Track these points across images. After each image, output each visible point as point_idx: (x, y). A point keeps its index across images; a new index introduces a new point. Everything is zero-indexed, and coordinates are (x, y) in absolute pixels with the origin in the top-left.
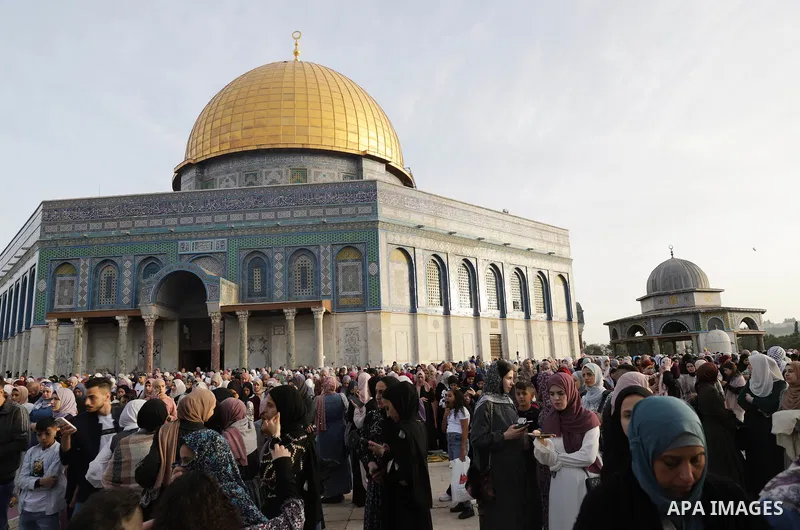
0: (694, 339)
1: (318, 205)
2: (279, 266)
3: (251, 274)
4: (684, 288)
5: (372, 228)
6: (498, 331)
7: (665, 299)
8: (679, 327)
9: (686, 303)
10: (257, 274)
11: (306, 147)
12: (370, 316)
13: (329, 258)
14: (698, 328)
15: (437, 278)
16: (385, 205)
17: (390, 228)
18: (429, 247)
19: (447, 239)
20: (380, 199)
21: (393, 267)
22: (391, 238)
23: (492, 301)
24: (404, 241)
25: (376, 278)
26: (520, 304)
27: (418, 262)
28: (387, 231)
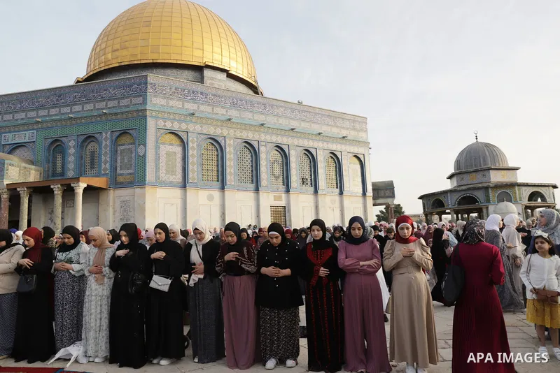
0: (485, 210)
1: (102, 99)
2: (72, 151)
3: (54, 158)
4: (483, 167)
5: (141, 115)
6: (283, 203)
7: (465, 176)
8: (472, 200)
9: (484, 180)
10: (59, 157)
11: (155, 61)
12: (138, 191)
13: (108, 143)
14: (488, 201)
15: (215, 158)
16: (155, 96)
17: (160, 115)
18: (205, 132)
19: (225, 125)
20: (150, 91)
21: (164, 149)
22: (161, 124)
23: (277, 178)
24: (176, 126)
25: (143, 158)
26: (309, 180)
27: (190, 145)
28: (157, 118)
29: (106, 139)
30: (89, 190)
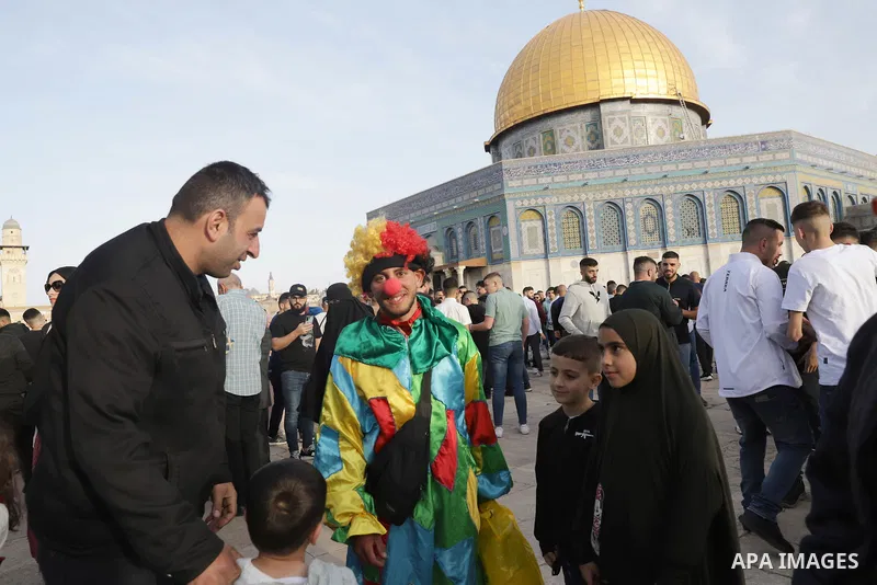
1: (474, 189)
2: (460, 236)
3: (451, 244)
5: (501, 200)
10: (454, 241)
11: (546, 112)
12: (506, 266)
13: (483, 227)
15: (576, 224)
16: (511, 180)
17: (516, 197)
18: (561, 202)
19: (582, 190)
20: (506, 177)
21: (525, 226)
22: (519, 203)
23: (651, 234)
24: (533, 203)
25: (506, 238)
26: (696, 229)
27: (548, 217)
28: (515, 199)
29: (480, 223)
30: (468, 270)
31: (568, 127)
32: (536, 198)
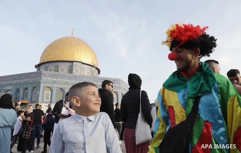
1: (30, 78)
2: (21, 92)
3: (17, 94)
5: (39, 83)
11: (57, 60)
15: (62, 94)
16: (44, 77)
17: (45, 82)
18: (59, 87)
19: (65, 84)
20: (42, 76)
21: (45, 92)
22: (45, 85)
24: (50, 85)
25: (39, 95)
27: (54, 91)
28: (44, 83)
29: (30, 89)
30: (22, 104)
31: (63, 66)
32: (51, 84)
